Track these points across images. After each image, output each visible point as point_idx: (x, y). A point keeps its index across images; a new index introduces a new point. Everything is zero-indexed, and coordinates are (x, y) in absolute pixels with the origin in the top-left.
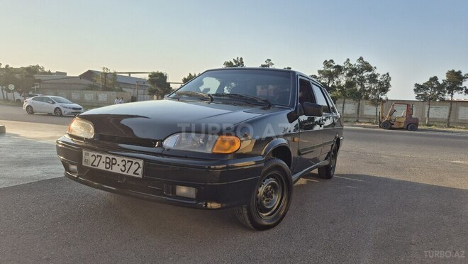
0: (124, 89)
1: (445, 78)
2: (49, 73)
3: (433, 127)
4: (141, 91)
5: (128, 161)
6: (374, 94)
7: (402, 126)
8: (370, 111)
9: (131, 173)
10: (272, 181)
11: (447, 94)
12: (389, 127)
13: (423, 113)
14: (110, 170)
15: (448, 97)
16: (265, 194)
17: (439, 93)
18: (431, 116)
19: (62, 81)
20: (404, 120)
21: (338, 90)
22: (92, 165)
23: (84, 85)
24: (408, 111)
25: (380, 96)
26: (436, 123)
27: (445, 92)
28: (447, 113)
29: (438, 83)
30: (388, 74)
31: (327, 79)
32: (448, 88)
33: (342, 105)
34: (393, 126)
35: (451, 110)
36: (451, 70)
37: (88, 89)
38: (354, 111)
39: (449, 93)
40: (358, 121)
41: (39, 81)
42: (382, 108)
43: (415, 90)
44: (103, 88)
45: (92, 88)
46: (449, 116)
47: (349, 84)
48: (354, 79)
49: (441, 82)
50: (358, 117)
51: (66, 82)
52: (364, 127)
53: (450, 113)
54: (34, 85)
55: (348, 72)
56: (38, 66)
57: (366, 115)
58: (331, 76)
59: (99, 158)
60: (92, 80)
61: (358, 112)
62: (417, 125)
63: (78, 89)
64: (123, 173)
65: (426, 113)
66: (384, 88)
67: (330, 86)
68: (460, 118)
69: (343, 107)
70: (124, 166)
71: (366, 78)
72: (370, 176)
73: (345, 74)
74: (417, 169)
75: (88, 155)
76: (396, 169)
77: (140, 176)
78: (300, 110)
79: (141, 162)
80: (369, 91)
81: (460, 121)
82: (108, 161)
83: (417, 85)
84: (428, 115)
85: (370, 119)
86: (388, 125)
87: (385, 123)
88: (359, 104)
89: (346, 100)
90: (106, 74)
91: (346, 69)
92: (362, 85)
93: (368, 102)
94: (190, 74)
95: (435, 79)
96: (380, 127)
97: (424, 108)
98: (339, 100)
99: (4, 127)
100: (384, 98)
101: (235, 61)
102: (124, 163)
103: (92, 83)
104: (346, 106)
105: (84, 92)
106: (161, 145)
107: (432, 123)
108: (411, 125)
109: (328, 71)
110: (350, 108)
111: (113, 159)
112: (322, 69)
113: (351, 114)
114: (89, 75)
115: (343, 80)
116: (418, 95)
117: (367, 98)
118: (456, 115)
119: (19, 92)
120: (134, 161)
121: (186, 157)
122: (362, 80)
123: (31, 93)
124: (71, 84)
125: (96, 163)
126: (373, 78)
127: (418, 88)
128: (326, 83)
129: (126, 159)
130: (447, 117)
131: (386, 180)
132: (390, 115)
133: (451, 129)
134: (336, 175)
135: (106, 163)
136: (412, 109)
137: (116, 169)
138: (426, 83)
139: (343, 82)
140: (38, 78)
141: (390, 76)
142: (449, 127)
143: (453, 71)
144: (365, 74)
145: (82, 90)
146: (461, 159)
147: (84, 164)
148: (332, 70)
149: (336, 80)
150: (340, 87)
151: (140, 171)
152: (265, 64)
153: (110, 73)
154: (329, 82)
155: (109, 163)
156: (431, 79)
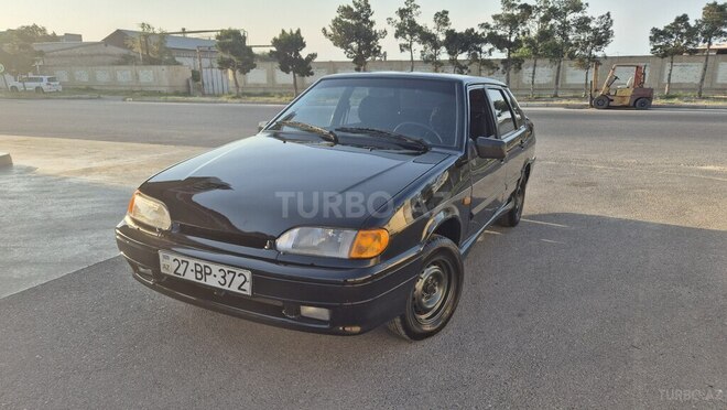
0: (177, 59)
1: (700, 16)
2: (54, 38)
3: (676, 101)
4: (206, 62)
5: (229, 272)
6: (582, 50)
7: (626, 102)
8: (576, 76)
9: (234, 288)
10: (434, 269)
11: (701, 44)
12: (606, 105)
13: (661, 75)
14: (202, 281)
16: (425, 289)
17: (688, 43)
18: (673, 80)
19: (77, 51)
20: (630, 92)
21: (525, 46)
22: (175, 272)
23: (114, 56)
24: (637, 77)
25: (594, 53)
26: (681, 92)
27: (698, 40)
28: (699, 75)
29: (687, 26)
30: (608, 14)
31: (508, 28)
32: (704, 34)
33: (531, 70)
34: (611, 104)
35: (705, 69)
37: (120, 64)
38: (550, 79)
39: (704, 42)
40: (556, 96)
41: (41, 53)
42: (596, 75)
43: (651, 38)
44: (144, 60)
45: (126, 60)
46: (702, 80)
47: (544, 35)
48: (552, 26)
49: (693, 24)
50: (556, 90)
51: (84, 52)
52: (567, 106)
53: (703, 75)
54: (34, 61)
55: (542, 14)
56: (35, 27)
57: (570, 85)
58: (513, 22)
59: (185, 264)
60: (125, 46)
61: (557, 80)
62: (650, 98)
63: (104, 64)
64: (224, 287)
65: (666, 77)
66: (601, 38)
67: (513, 39)
68: (719, 81)
69: (534, 73)
70: (223, 277)
71: (572, 23)
72: (575, 215)
73: (537, 18)
74: (646, 191)
75: (167, 258)
76: (615, 195)
77: (249, 293)
78: (472, 151)
79: (248, 274)
80: (577, 45)
81: (719, 87)
82: (199, 269)
83: (655, 30)
84: (669, 80)
85: (575, 90)
86: (605, 102)
87: (599, 99)
88: (559, 68)
89: (539, 62)
90: (146, 36)
91: (539, 10)
92: (564, 36)
93: (573, 63)
94: (283, 31)
95: (684, 18)
96: (592, 106)
97: (662, 68)
98: (527, 61)
99: (8, 155)
100: (599, 54)
101: (357, 5)
102: (222, 274)
103: (125, 52)
104: (538, 70)
105: (116, 67)
106: (273, 246)
107: (674, 93)
108: (642, 100)
109: (508, 15)
110: (544, 73)
111: (205, 267)
112: (500, 12)
113: (547, 84)
114: (119, 37)
115: (533, 27)
116: (655, 48)
117: (572, 57)
118: (714, 76)
119: (12, 74)
120: (238, 272)
121: (312, 266)
122: (565, 27)
123: (30, 75)
124: (92, 56)
125: (181, 271)
126: (583, 24)
127: (657, 34)
128: (506, 36)
129: (226, 269)
130: (698, 81)
131: (599, 221)
132: (608, 86)
133: (703, 103)
134: (524, 217)
135: (197, 272)
136: (644, 74)
137: (212, 281)
138: (667, 27)
139: (534, 33)
140: (37, 49)
141: (612, 17)
142: (701, 97)
143: (715, 4)
144: (571, 17)
145: (113, 64)
146: (715, 162)
147: (162, 271)
148: (516, 13)
149: (521, 28)
150: (529, 41)
151: (247, 286)
152: (406, 7)
153: (154, 34)
154: (511, 33)
155: (201, 272)
156: (678, 20)
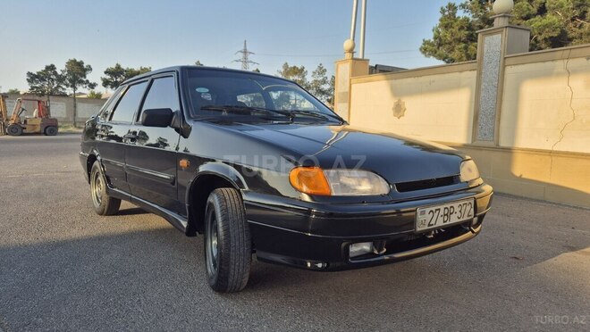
1: (64, 68)
7: (38, 130)
12: (19, 132)
14: (448, 223)
15: (69, 91)
17: (58, 86)
20: (39, 121)
22: (429, 224)
27: (66, 85)
29: (55, 73)
32: (70, 81)
34: (24, 131)
36: (72, 59)
39: (71, 86)
43: (28, 80)
49: (59, 73)
59: (438, 212)
62: (57, 127)
70: (460, 211)
75: (424, 213)
82: (446, 212)
83: (29, 74)
86: (18, 130)
87: (12, 127)
95: (52, 68)
96: (6, 134)
102: (461, 208)
108: (50, 128)
111: (450, 207)
116: (33, 88)
120: (468, 202)
125: (433, 222)
127: (32, 78)
129: (462, 203)
132: (17, 116)
135: (444, 215)
137: (454, 219)
138: (40, 73)
143: (75, 60)
151: (472, 211)
155: (447, 215)
156: (47, 68)
